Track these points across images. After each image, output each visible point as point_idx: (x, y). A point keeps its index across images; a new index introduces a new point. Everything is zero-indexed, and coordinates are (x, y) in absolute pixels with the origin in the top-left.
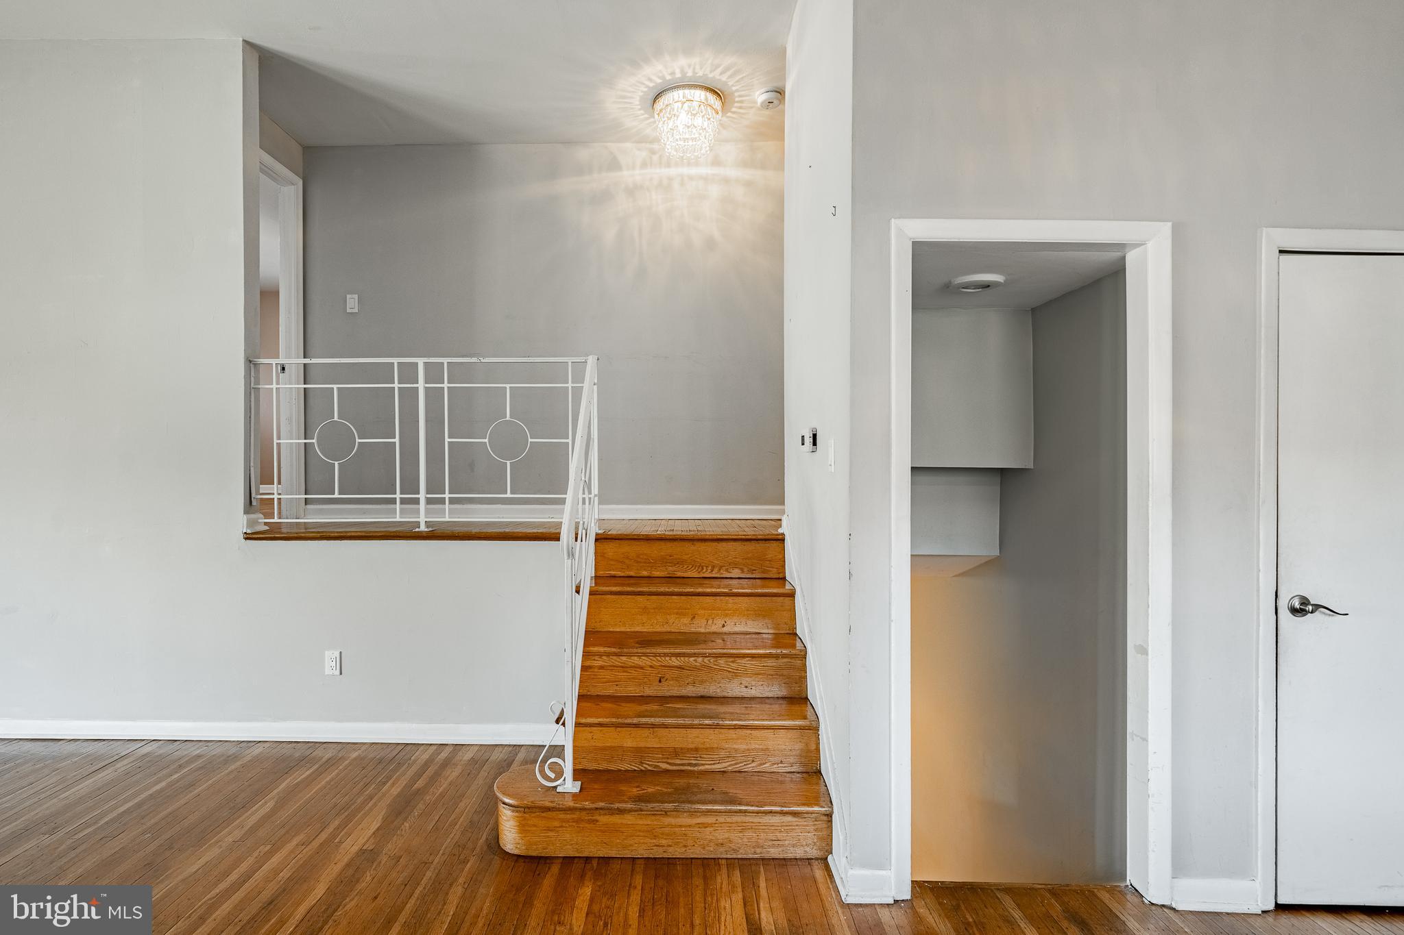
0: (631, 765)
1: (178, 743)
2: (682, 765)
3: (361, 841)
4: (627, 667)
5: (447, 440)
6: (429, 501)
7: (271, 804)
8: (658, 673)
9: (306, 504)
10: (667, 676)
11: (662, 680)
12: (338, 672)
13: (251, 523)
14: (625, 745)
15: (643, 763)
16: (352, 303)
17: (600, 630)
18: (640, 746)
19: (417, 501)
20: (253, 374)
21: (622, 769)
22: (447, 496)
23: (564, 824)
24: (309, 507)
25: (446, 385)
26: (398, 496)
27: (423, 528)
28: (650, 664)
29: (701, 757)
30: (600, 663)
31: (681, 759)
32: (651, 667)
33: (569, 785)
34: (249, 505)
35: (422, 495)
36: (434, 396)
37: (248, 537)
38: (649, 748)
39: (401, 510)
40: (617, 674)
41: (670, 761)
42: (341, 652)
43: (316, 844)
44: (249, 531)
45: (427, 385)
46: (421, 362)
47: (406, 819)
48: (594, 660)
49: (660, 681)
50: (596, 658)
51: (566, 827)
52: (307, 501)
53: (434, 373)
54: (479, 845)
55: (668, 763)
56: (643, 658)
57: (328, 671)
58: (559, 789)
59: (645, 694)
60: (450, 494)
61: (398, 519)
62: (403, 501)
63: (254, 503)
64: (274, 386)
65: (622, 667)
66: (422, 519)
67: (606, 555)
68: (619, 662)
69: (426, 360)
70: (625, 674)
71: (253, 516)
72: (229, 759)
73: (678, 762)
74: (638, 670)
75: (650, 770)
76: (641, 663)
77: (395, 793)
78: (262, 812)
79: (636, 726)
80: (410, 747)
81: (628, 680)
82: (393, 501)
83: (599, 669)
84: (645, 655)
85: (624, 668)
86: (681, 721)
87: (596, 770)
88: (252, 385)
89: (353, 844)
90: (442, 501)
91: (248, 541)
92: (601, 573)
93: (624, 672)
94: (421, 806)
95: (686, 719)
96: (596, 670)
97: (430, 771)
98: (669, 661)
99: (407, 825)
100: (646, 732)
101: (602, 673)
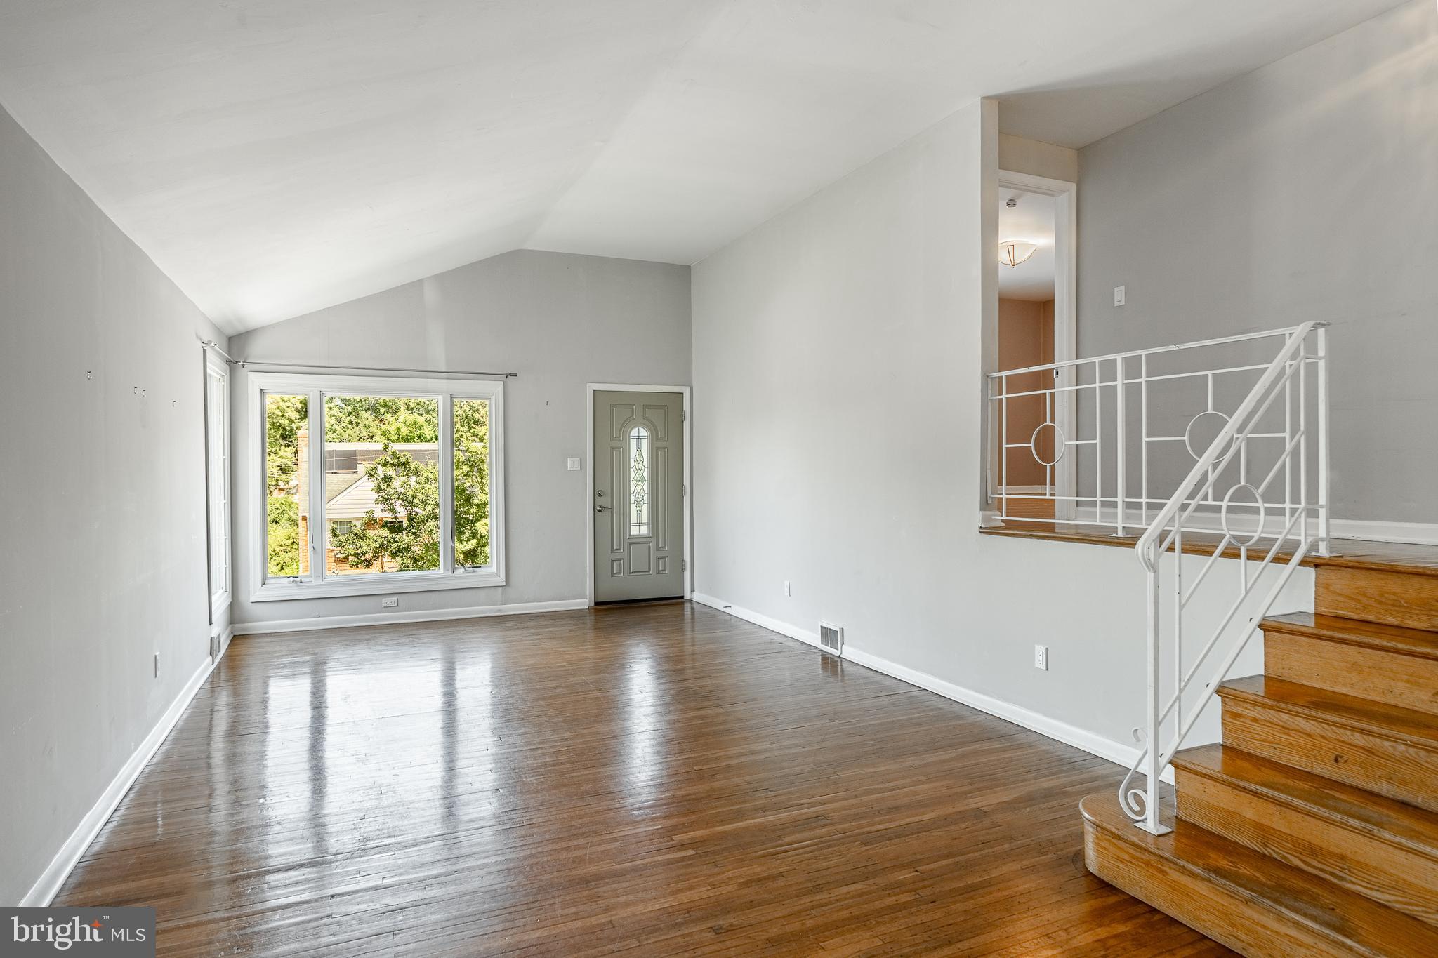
0: (1251, 842)
1: (937, 696)
2: (1322, 870)
3: (984, 803)
4: (1289, 729)
5: (1145, 439)
6: (1128, 505)
7: (953, 755)
8: (1334, 749)
9: (1077, 506)
10: (1347, 757)
11: (1339, 759)
12: (1044, 667)
13: (985, 519)
14: (1244, 814)
15: (1268, 847)
16: (1120, 296)
17: (1288, 680)
18: (1261, 822)
19: (1115, 505)
20: (990, 386)
21: (1241, 843)
22: (1144, 500)
23: (1133, 861)
24: (1080, 509)
25: (1144, 379)
26: (1098, 499)
27: (1120, 534)
28: (1321, 733)
29: (1349, 871)
30: (1253, 714)
31: (1319, 862)
32: (1323, 737)
33: (1151, 825)
34: (986, 504)
35: (1120, 499)
36: (1132, 392)
37: (983, 531)
38: (1274, 829)
39: (1102, 513)
40: (1276, 734)
41: (1302, 857)
42: (1047, 649)
43: (954, 791)
44: (983, 526)
45: (1127, 382)
46: (1119, 357)
47: (1030, 806)
48: (1246, 708)
49: (1336, 761)
50: (1249, 706)
51: (1135, 865)
52: (1078, 503)
53: (1132, 368)
54: (1068, 850)
55: (1301, 860)
56: (1311, 722)
57: (1037, 665)
58: (1139, 825)
59: (1314, 771)
60: (1148, 498)
61: (1098, 523)
62: (1104, 504)
63: (990, 501)
64: (1004, 396)
65: (1283, 727)
66: (1120, 524)
67: (1331, 588)
68: (1277, 718)
69: (1124, 355)
70: (1285, 736)
71: (988, 513)
72: (956, 717)
73: (1315, 863)
74: (1304, 736)
75: (1274, 858)
76: (1308, 729)
77: (1046, 786)
78: (943, 757)
79: (1255, 794)
80: (1098, 759)
81: (1290, 746)
82: (1094, 504)
83: (1252, 721)
84: (1312, 718)
85: (1285, 728)
86: (1323, 812)
87: (1209, 831)
88: (989, 396)
89: (974, 803)
90: (1139, 506)
91: (983, 535)
92: (1323, 610)
93: (1285, 733)
94: (1055, 803)
95: (1323, 809)
96: (1248, 722)
97: (1096, 784)
98: (1351, 737)
99: (1028, 809)
100: (1272, 808)
101: (1255, 726)
